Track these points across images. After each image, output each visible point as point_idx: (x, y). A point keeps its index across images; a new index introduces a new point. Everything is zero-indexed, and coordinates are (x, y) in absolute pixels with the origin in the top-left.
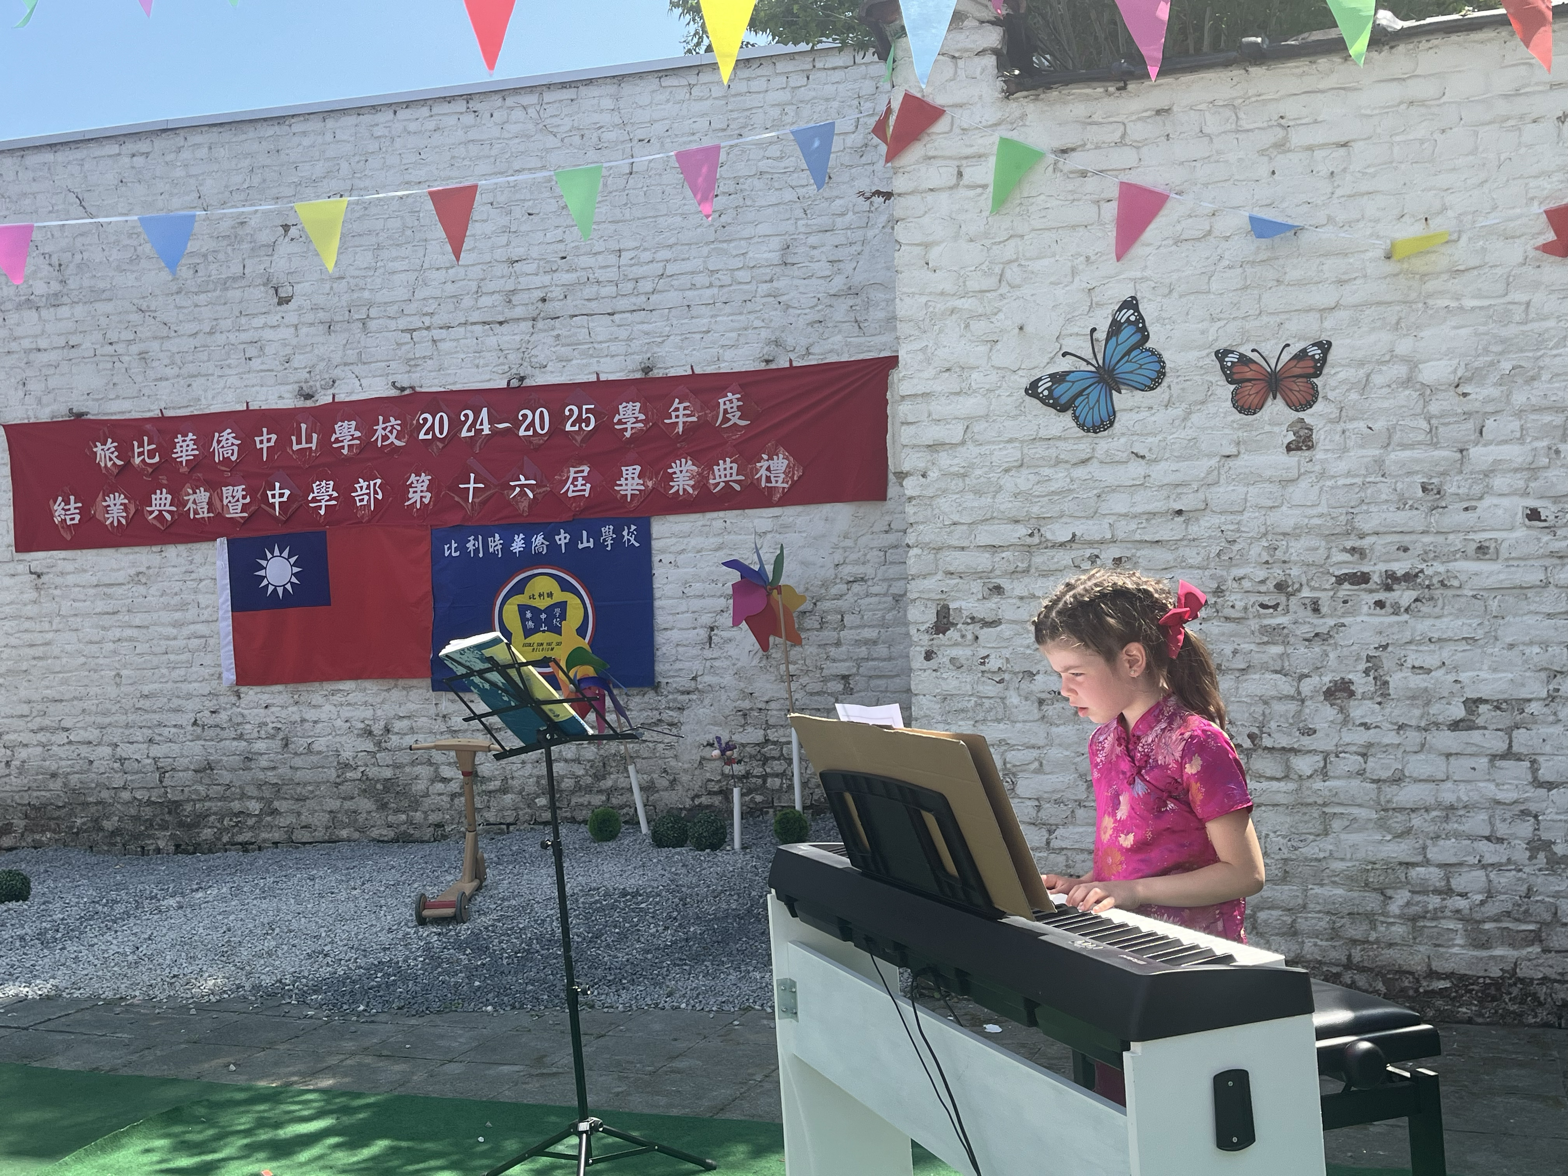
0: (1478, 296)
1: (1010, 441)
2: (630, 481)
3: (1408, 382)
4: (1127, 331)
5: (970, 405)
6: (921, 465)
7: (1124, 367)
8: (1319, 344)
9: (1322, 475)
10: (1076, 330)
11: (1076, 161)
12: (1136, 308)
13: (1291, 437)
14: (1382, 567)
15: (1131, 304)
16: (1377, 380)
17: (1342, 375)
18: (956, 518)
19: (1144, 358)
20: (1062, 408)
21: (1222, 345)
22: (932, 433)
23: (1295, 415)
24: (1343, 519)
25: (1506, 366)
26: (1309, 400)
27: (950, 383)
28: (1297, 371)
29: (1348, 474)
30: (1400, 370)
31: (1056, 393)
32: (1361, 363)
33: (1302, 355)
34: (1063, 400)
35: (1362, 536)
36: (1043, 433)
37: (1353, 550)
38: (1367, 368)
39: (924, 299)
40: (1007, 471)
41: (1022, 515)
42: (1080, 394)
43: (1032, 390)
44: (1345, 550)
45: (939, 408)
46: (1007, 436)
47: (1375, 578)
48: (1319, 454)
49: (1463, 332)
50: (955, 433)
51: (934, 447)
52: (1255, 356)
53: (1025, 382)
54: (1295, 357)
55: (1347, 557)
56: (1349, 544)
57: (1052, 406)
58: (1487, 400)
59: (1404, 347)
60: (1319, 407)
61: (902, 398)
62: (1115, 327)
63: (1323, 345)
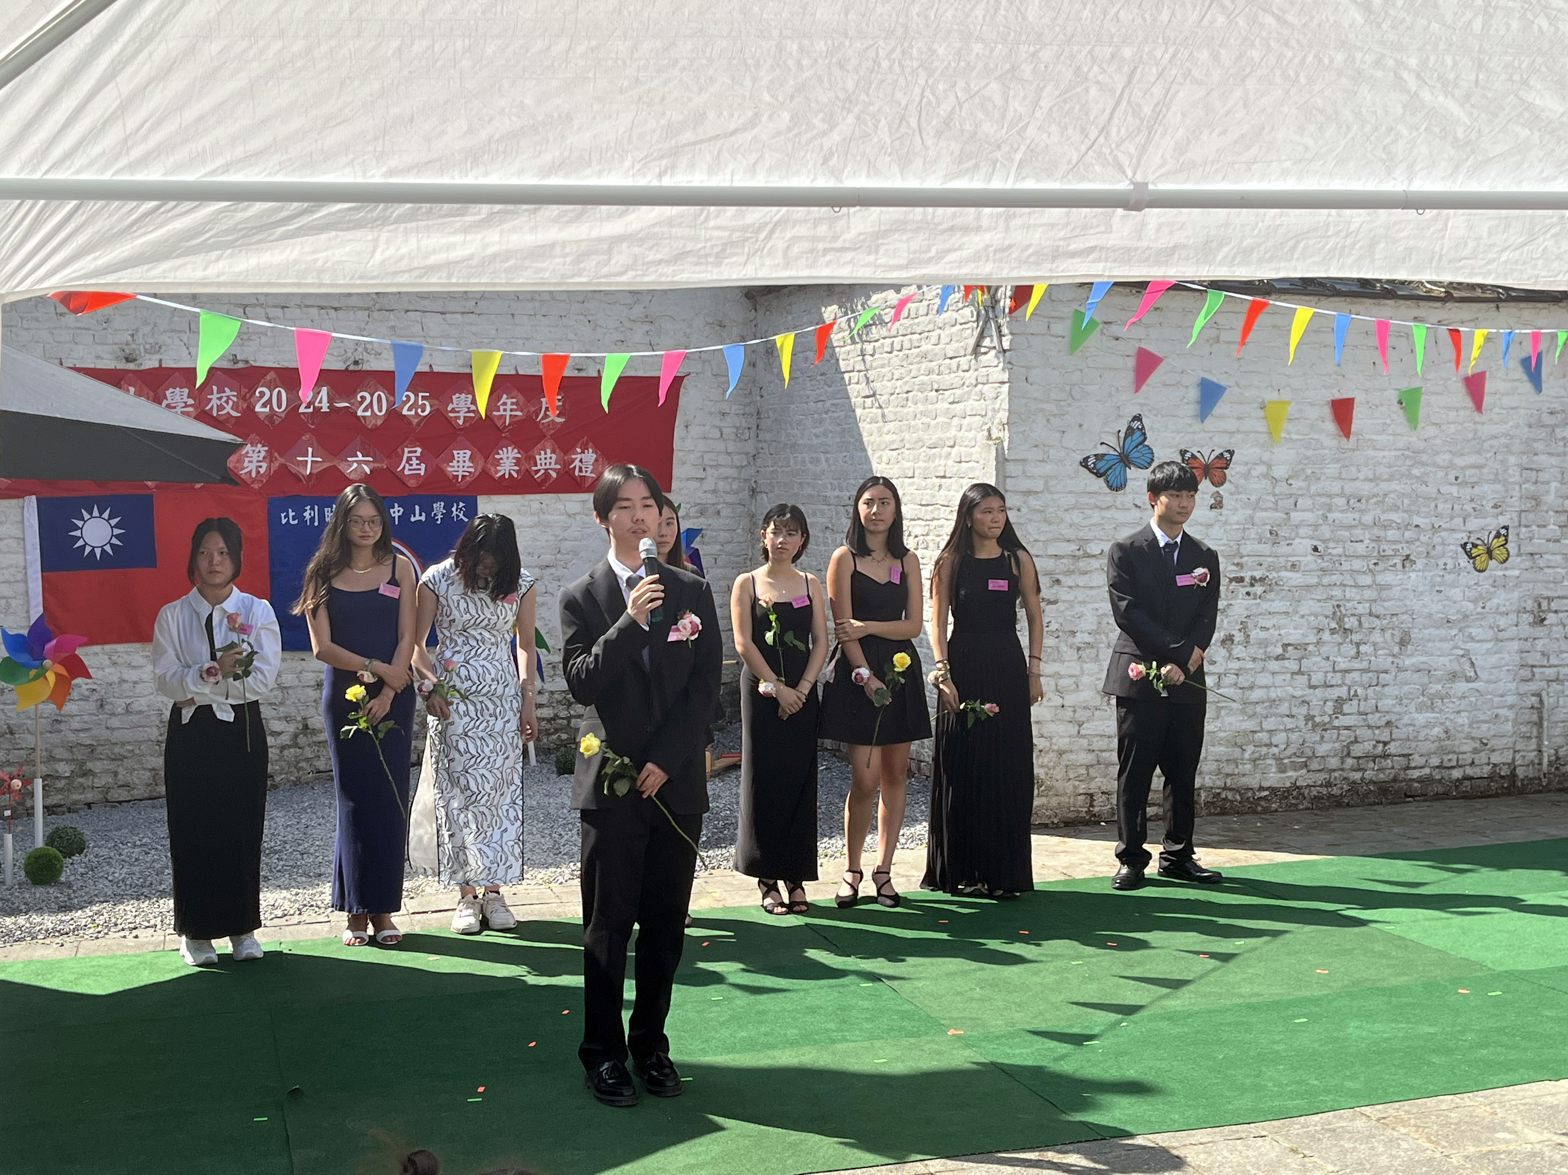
0: (1296, 433)
1: (1070, 492)
2: (461, 464)
3: (1266, 476)
4: (1137, 434)
5: (1048, 469)
6: (1018, 504)
7: (1134, 455)
8: (1229, 451)
9: (1226, 523)
10: (1108, 429)
11: (1115, 330)
12: (1140, 420)
13: (1213, 501)
14: (1250, 574)
15: (1138, 418)
16: (1254, 473)
17: (1238, 469)
18: (1037, 537)
19: (1144, 451)
20: (1098, 475)
21: (1183, 447)
22: (1026, 484)
23: (1215, 489)
24: (1235, 547)
25: (1308, 471)
26: (1219, 482)
27: (1038, 454)
28: (1219, 465)
29: (1238, 523)
30: (1261, 469)
31: (1098, 467)
32: (1247, 464)
33: (1220, 457)
34: (1102, 471)
36: (1088, 489)
37: (1238, 564)
38: (1249, 466)
39: (1024, 401)
40: (1067, 510)
41: (1073, 537)
42: (1110, 468)
43: (1084, 463)
45: (1031, 469)
46: (1068, 489)
47: (1247, 579)
48: (1224, 511)
49: (1292, 451)
50: (1039, 485)
51: (1028, 493)
52: (1198, 455)
53: (1080, 458)
54: (1217, 457)
55: (1234, 568)
56: (1237, 561)
57: (1096, 474)
58: (1300, 488)
59: (1266, 456)
61: (1007, 460)
62: (1130, 431)
63: (1232, 453)
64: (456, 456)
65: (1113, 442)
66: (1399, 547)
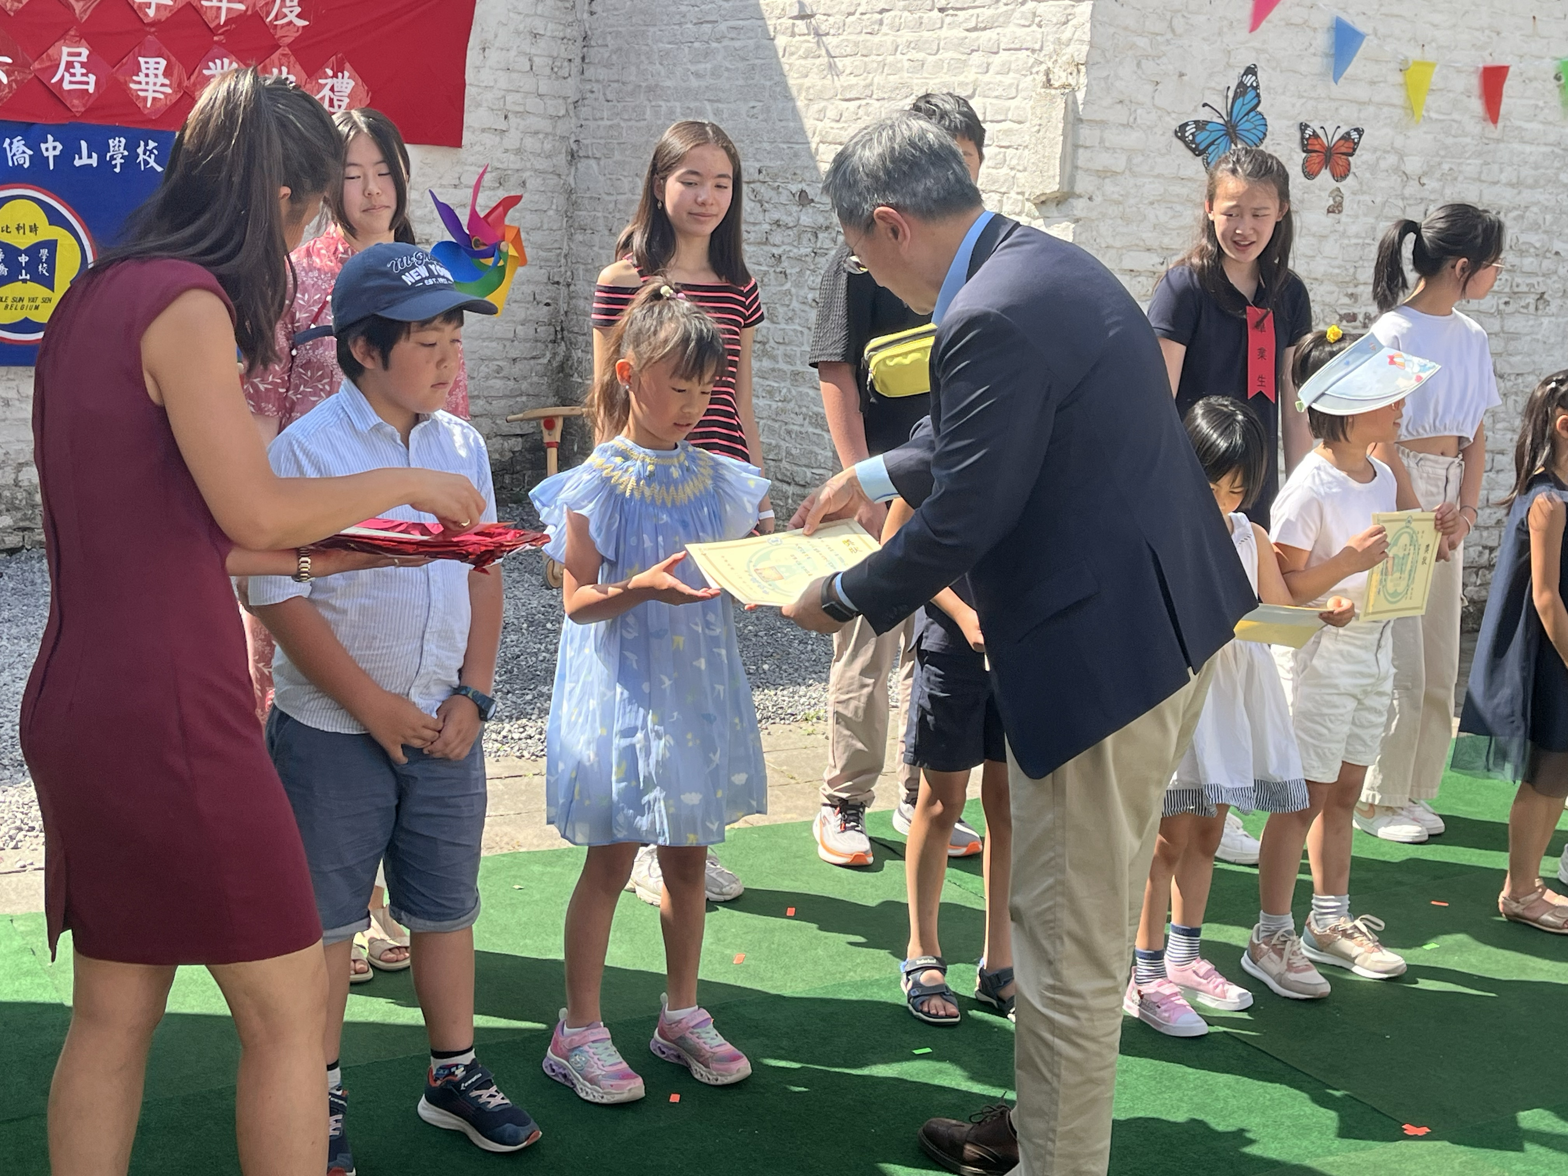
0: (1438, 112)
1: (1158, 176)
2: (152, 79)
3: (1396, 170)
4: (1250, 95)
5: (1132, 139)
6: (1091, 188)
7: (1243, 124)
8: (1356, 130)
9: (1344, 234)
12: (1256, 74)
13: (1331, 202)
14: (1363, 310)
15: (1253, 70)
16: (1383, 165)
17: (1364, 158)
19: (1256, 120)
20: (1197, 151)
21: (1303, 119)
22: (1104, 160)
24: (1352, 270)
25: (1446, 167)
26: (1341, 175)
27: (1119, 115)
28: (1344, 150)
29: (1357, 236)
30: (1392, 159)
31: (1198, 140)
32: (1375, 150)
33: (1346, 137)
34: (1202, 147)
35: (1356, 286)
36: (1183, 173)
37: (1352, 295)
38: (1379, 153)
39: (1111, 30)
40: (1152, 203)
41: (1155, 245)
43: (1180, 133)
44: (1347, 295)
45: (1113, 137)
46: (1156, 172)
47: (1361, 318)
48: (1343, 217)
49: (1430, 137)
50: (1119, 163)
51: (1102, 173)
52: (1320, 132)
54: (1342, 138)
55: (1346, 300)
56: (1350, 291)
57: (1193, 150)
58: (1433, 191)
59: (1399, 142)
60: (1350, 179)
61: (1081, 120)
62: (1242, 89)
63: (1360, 132)
64: (143, 66)
65: (1219, 104)
66: (1534, 280)
